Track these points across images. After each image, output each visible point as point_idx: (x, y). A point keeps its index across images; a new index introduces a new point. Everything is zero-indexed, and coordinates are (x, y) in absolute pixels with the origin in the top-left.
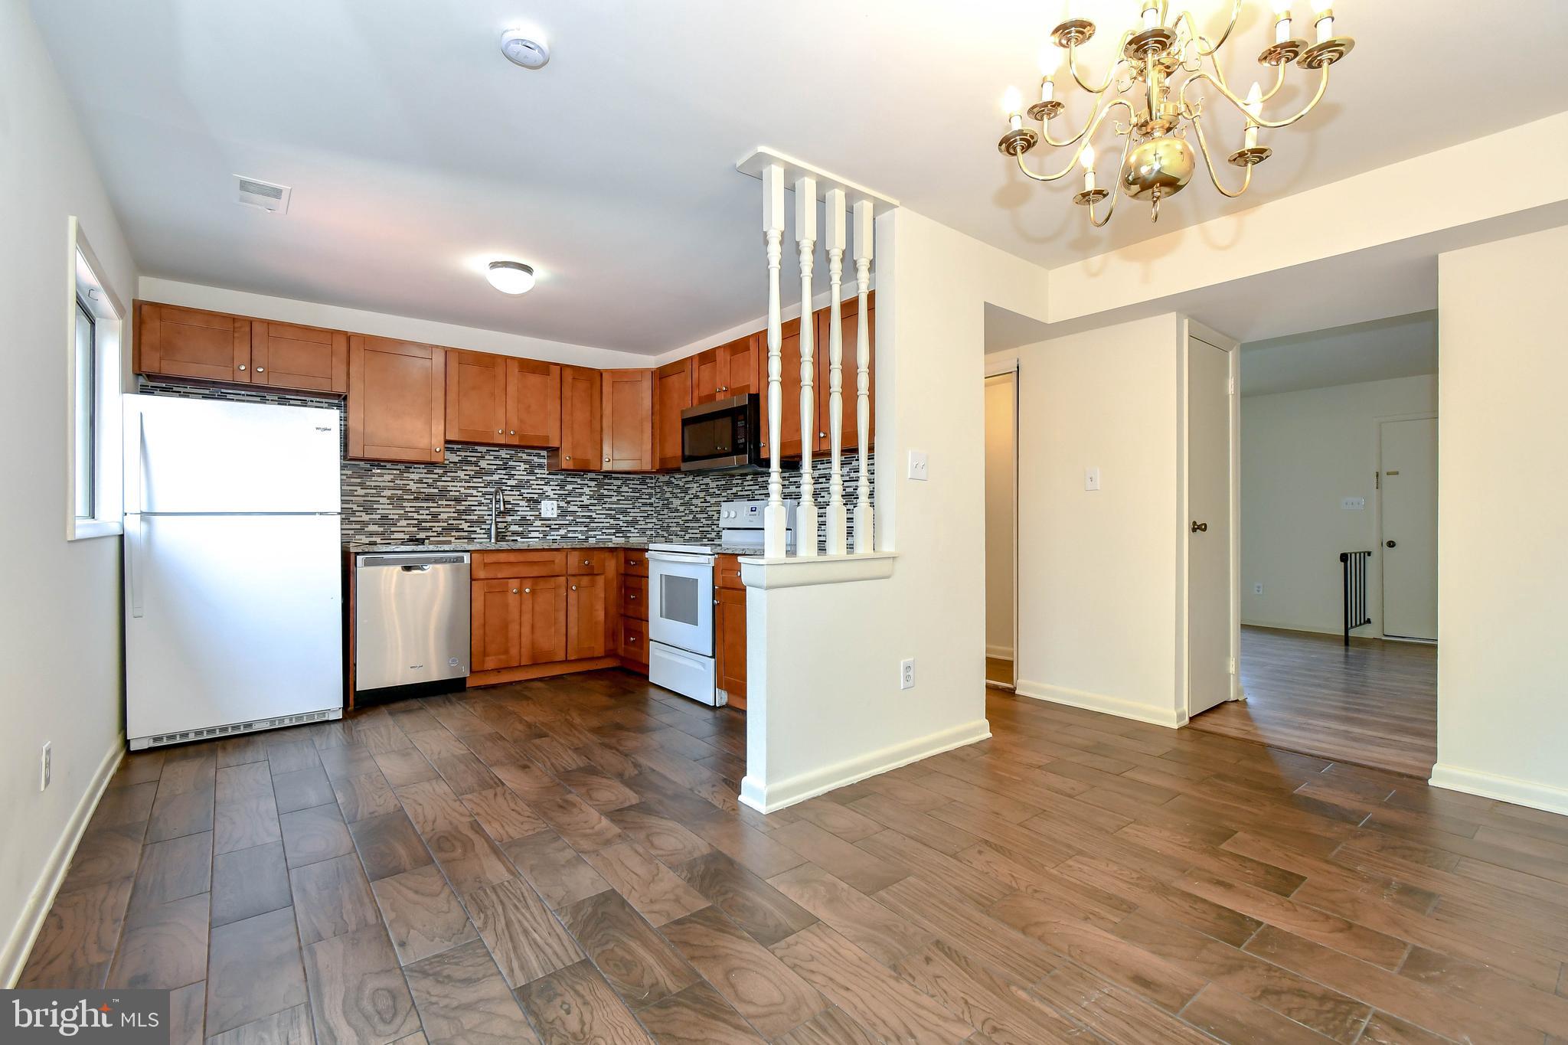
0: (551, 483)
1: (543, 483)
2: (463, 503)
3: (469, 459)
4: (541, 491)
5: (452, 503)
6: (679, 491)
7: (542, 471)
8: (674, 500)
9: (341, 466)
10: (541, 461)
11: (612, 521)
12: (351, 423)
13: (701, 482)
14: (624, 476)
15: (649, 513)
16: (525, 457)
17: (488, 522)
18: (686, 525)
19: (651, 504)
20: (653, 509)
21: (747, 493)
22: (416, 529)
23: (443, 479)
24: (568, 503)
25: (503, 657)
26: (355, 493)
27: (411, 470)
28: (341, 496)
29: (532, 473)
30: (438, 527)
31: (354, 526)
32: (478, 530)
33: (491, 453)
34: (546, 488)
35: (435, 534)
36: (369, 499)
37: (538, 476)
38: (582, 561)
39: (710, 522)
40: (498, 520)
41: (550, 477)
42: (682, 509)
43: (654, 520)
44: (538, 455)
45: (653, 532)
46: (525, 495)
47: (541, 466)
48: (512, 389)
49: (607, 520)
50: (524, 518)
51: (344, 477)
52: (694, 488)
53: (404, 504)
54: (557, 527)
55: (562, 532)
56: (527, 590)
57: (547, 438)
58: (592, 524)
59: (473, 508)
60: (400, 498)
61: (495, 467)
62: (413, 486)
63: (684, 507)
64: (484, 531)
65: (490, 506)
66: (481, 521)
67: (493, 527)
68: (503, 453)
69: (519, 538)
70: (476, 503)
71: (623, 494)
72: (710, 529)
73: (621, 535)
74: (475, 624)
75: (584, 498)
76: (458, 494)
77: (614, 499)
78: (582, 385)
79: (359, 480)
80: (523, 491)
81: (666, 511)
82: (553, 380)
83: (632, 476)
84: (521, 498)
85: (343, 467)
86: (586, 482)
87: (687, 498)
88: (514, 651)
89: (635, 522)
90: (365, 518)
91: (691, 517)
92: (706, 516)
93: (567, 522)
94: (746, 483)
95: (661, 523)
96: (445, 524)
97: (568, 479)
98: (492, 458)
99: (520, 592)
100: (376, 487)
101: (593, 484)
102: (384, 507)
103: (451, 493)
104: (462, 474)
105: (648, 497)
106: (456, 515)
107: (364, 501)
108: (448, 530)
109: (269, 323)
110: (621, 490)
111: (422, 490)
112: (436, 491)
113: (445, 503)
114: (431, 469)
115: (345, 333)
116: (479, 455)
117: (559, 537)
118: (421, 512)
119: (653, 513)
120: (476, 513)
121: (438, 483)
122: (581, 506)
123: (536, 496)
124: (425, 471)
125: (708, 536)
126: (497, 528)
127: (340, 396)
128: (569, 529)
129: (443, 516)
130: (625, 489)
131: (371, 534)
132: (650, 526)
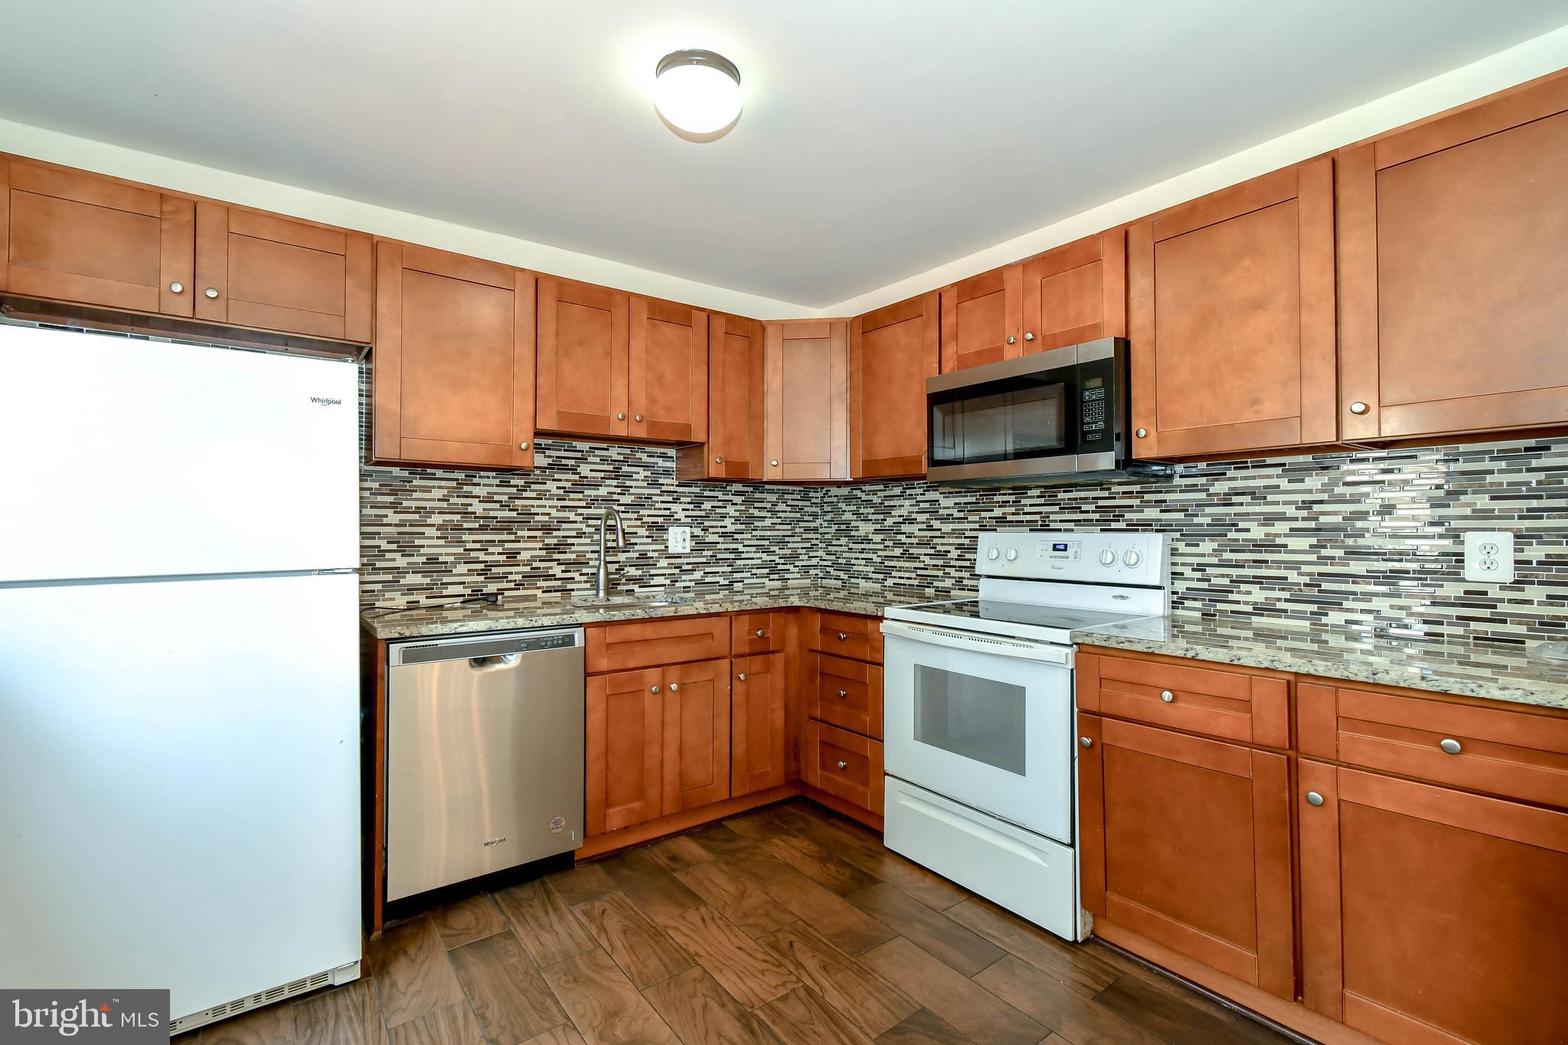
0: (683, 499)
1: (670, 499)
2: (555, 533)
3: (564, 462)
4: (667, 513)
5: (539, 533)
6: (872, 510)
7: (669, 481)
8: (861, 524)
9: (361, 475)
10: (668, 464)
11: (765, 557)
12: (379, 398)
13: (919, 498)
14: (780, 487)
15: (814, 542)
16: (645, 458)
17: (591, 563)
18: (887, 563)
19: (815, 530)
20: (819, 536)
21: (1029, 518)
22: (482, 578)
23: (525, 494)
24: (705, 530)
25: (636, 805)
26: (385, 520)
27: (475, 480)
28: (361, 525)
29: (655, 484)
30: (516, 573)
31: (382, 577)
32: (576, 575)
33: (597, 452)
34: (674, 507)
35: (512, 585)
36: (408, 529)
37: (664, 488)
38: (752, 630)
39: (940, 562)
40: (608, 559)
41: (681, 489)
42: (877, 538)
43: (821, 553)
44: (663, 456)
45: (818, 571)
46: (645, 519)
47: (667, 473)
48: (638, 345)
49: (758, 555)
50: (643, 555)
51: (367, 494)
52: (906, 507)
53: (464, 537)
54: (690, 567)
55: (698, 575)
56: (674, 687)
57: (688, 428)
58: (738, 562)
59: (570, 541)
60: (457, 528)
61: (602, 474)
62: (478, 507)
63: (882, 536)
64: (585, 578)
65: (596, 537)
66: (580, 563)
67: (602, 572)
68: (614, 453)
69: (636, 588)
70: (574, 533)
71: (779, 515)
72: (940, 573)
73: (776, 576)
74: (594, 750)
75: (728, 522)
76: (546, 518)
77: (768, 522)
78: (738, 344)
79: (391, 499)
80: (642, 512)
81: (844, 541)
82: (698, 335)
83: (791, 488)
84: (639, 523)
85: (363, 476)
86: (730, 497)
87: (889, 522)
88: (653, 794)
89: (795, 556)
90: (401, 562)
91: (898, 552)
92: (932, 551)
93: (704, 560)
94: (1023, 501)
95: (833, 557)
96: (528, 569)
97: (706, 493)
98: (598, 460)
99: (663, 689)
100: (418, 510)
101: (738, 499)
102: (431, 543)
103: (537, 518)
104: (551, 486)
105: (811, 518)
106: (544, 553)
107: (399, 533)
108: (531, 577)
109: (229, 209)
110: (777, 508)
111: (492, 514)
112: (514, 514)
113: (527, 533)
114: (506, 477)
115: (370, 237)
116: (579, 455)
117: (692, 584)
118: (491, 550)
119: (817, 542)
120: (573, 548)
121: (517, 502)
122: (724, 535)
123: (660, 520)
124: (497, 482)
125: (936, 584)
126: (607, 574)
127: (360, 349)
128: (708, 570)
129: (525, 556)
130: (781, 507)
131: (411, 589)
132: (814, 561)
